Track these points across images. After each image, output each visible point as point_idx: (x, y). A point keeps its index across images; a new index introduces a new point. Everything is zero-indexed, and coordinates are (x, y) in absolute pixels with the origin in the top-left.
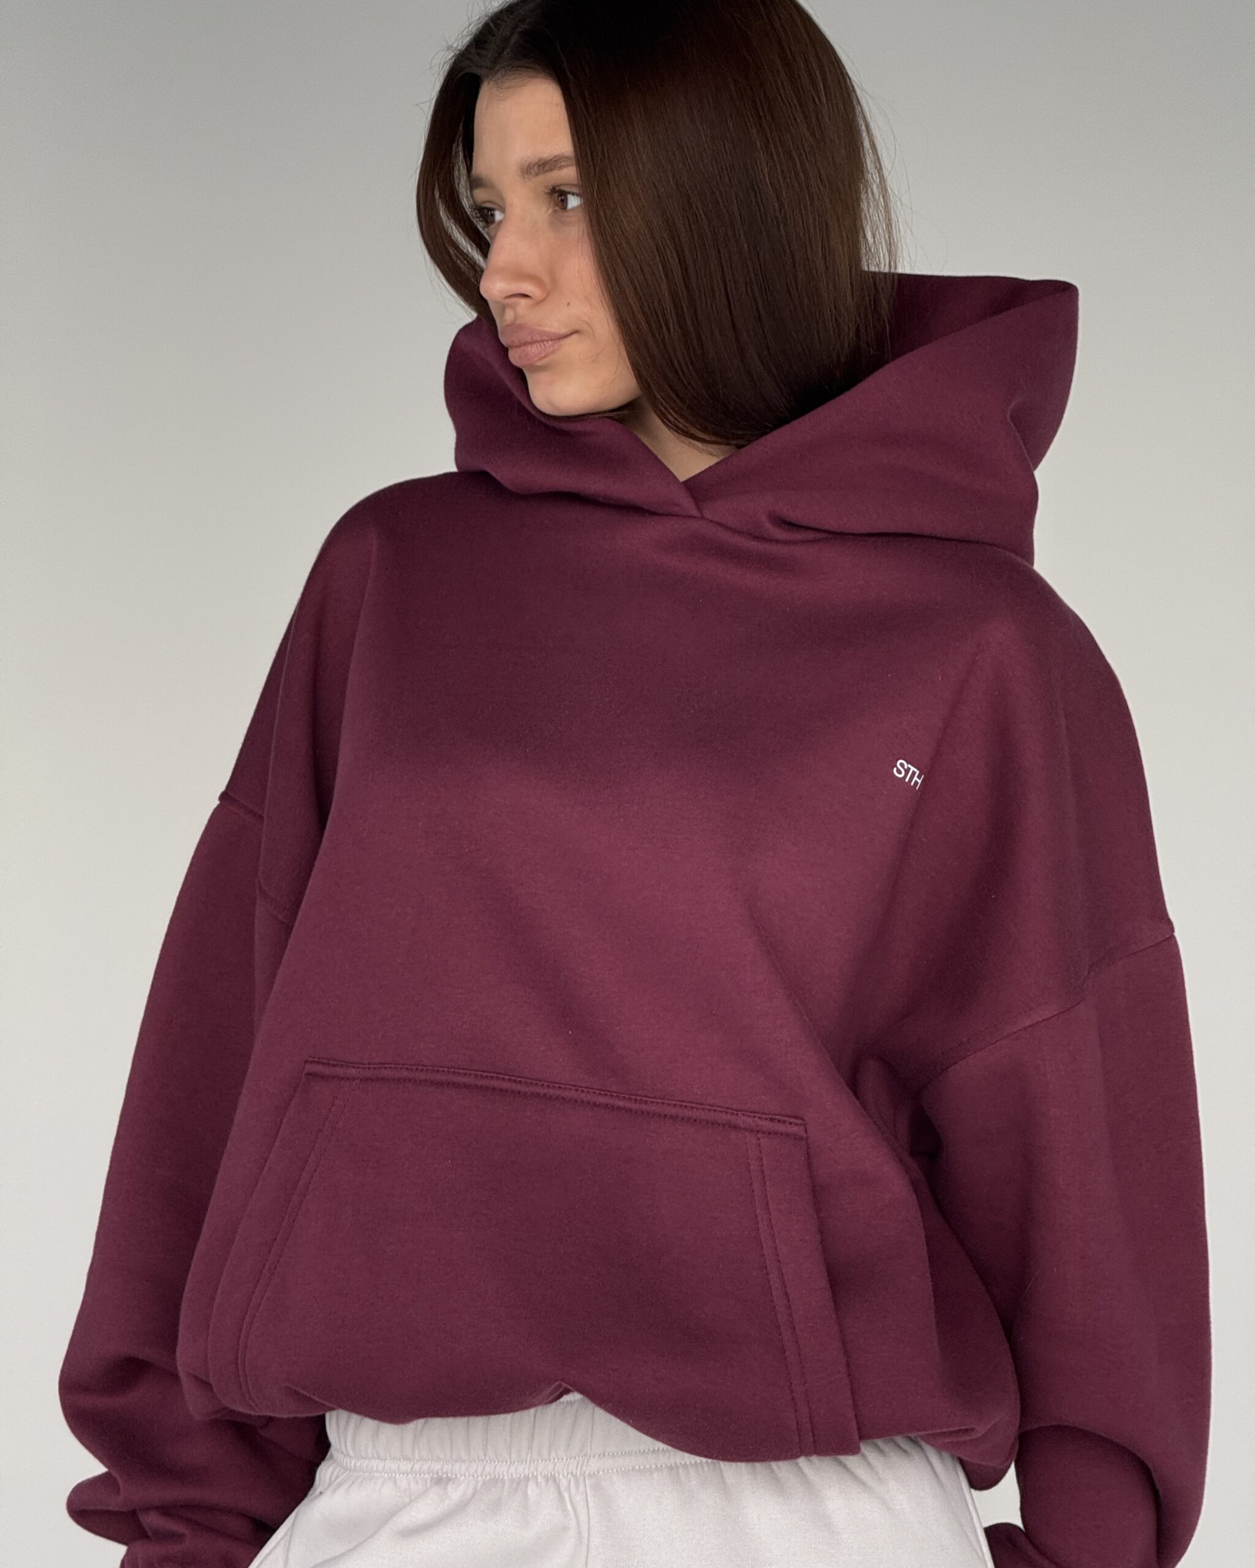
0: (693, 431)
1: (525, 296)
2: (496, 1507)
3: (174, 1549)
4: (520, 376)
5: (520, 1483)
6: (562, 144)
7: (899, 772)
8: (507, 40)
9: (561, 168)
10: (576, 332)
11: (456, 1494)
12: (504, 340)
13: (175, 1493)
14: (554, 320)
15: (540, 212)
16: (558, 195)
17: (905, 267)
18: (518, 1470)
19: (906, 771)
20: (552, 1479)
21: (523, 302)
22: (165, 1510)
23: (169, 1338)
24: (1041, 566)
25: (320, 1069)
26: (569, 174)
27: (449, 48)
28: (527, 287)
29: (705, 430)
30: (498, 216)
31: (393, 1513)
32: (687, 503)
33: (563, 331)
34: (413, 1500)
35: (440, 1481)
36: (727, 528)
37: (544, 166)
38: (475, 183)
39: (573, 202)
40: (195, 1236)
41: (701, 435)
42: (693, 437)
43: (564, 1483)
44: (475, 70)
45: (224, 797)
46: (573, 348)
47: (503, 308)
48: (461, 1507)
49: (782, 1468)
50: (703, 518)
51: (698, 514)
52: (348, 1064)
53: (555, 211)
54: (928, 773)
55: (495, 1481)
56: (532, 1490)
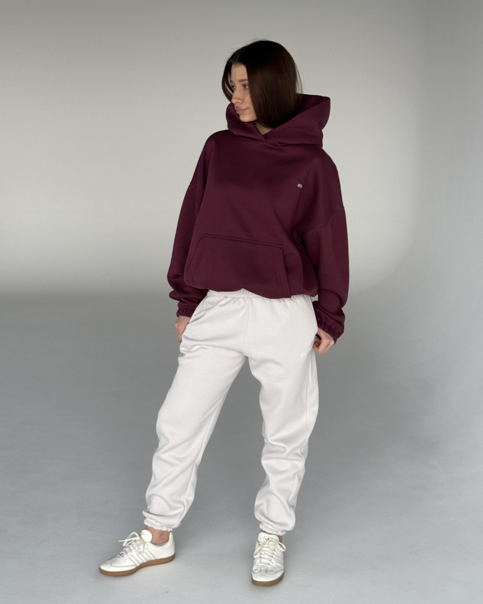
0: (266, 126)
1: (239, 102)
2: (235, 302)
3: (185, 304)
4: (238, 115)
5: (238, 298)
6: (246, 77)
7: (299, 186)
8: (237, 57)
9: (245, 81)
10: (248, 108)
11: (228, 299)
12: (236, 109)
13: (185, 296)
14: (243, 106)
15: (242, 88)
16: (245, 86)
17: (305, 93)
18: (239, 296)
19: (300, 185)
20: (243, 298)
21: (239, 103)
22: (184, 298)
23: (183, 272)
24: (324, 148)
25: (205, 235)
26: (247, 82)
27: (227, 58)
28: (239, 101)
29: (268, 126)
30: (235, 87)
31: (219, 302)
32: (264, 139)
33: (246, 108)
34: (222, 300)
35: (226, 297)
36: (270, 144)
37: (242, 80)
38: (231, 81)
39: (247, 87)
40: (187, 255)
41: (267, 127)
42: (266, 127)
43: (245, 299)
44: (232, 62)
45: (191, 183)
46: (247, 111)
47: (235, 104)
48: (229, 302)
49: (281, 299)
50: (267, 142)
51: (265, 141)
52: (209, 235)
53: (244, 88)
54: (303, 185)
55: (234, 298)
56: (240, 300)
